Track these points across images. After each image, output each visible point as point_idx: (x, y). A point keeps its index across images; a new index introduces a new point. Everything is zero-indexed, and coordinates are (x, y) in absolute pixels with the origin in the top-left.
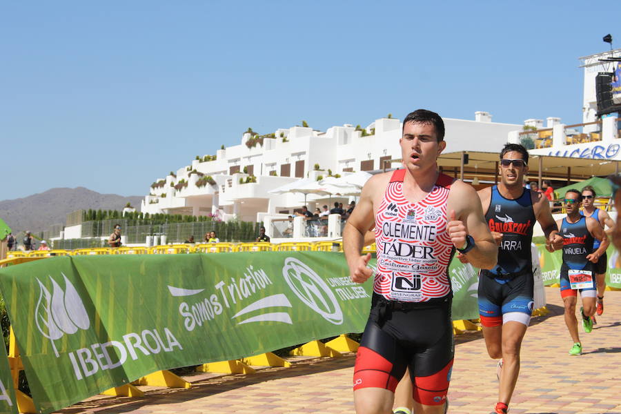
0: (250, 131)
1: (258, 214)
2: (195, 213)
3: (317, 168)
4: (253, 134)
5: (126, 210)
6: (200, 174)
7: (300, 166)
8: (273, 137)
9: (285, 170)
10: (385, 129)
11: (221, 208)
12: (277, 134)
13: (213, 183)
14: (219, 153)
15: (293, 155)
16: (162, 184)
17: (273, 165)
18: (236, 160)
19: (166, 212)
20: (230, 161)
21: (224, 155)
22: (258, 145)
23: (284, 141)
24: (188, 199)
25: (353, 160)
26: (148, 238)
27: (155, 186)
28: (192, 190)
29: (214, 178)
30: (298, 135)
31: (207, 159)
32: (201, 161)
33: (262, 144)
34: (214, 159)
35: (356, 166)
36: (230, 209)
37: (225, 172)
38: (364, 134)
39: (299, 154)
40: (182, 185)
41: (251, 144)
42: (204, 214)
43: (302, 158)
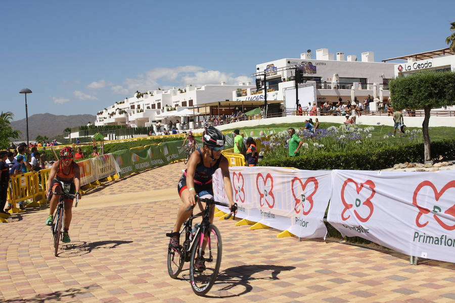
0: (137, 92)
1: (146, 123)
2: (119, 124)
3: (167, 106)
4: (139, 93)
5: (88, 125)
6: (120, 109)
7: (159, 104)
8: (147, 94)
9: (153, 106)
10: (190, 90)
11: (130, 122)
12: (148, 93)
13: (126, 113)
14: (125, 100)
15: (156, 101)
16: (101, 113)
17: (148, 104)
18: (133, 103)
19: (107, 125)
20: (130, 104)
21: (127, 101)
22: (141, 97)
23: (152, 95)
24: (116, 119)
25: (179, 101)
26: (108, 135)
27: (98, 114)
28: (118, 116)
29: (126, 110)
30: (157, 93)
31: (121, 103)
32: (118, 104)
33: (143, 96)
34: (124, 102)
35: (180, 104)
36: (134, 122)
37: (129, 108)
38: (182, 92)
39: (158, 100)
40: (113, 114)
41: (138, 97)
42: (123, 124)
43: (159, 102)
